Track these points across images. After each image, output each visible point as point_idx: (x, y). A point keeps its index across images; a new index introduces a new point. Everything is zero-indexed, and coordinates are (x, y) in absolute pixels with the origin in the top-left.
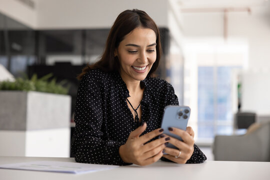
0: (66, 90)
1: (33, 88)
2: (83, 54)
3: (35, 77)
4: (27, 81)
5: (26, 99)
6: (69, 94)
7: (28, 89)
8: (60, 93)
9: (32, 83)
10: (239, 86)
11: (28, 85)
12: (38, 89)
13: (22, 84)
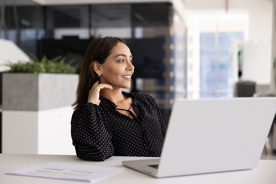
0: (74, 69)
1: (44, 70)
2: (90, 27)
3: (44, 59)
4: (37, 64)
5: (37, 80)
6: (77, 72)
7: (39, 71)
8: (69, 72)
9: (42, 65)
10: (239, 54)
11: (38, 67)
12: (48, 71)
13: (33, 66)
